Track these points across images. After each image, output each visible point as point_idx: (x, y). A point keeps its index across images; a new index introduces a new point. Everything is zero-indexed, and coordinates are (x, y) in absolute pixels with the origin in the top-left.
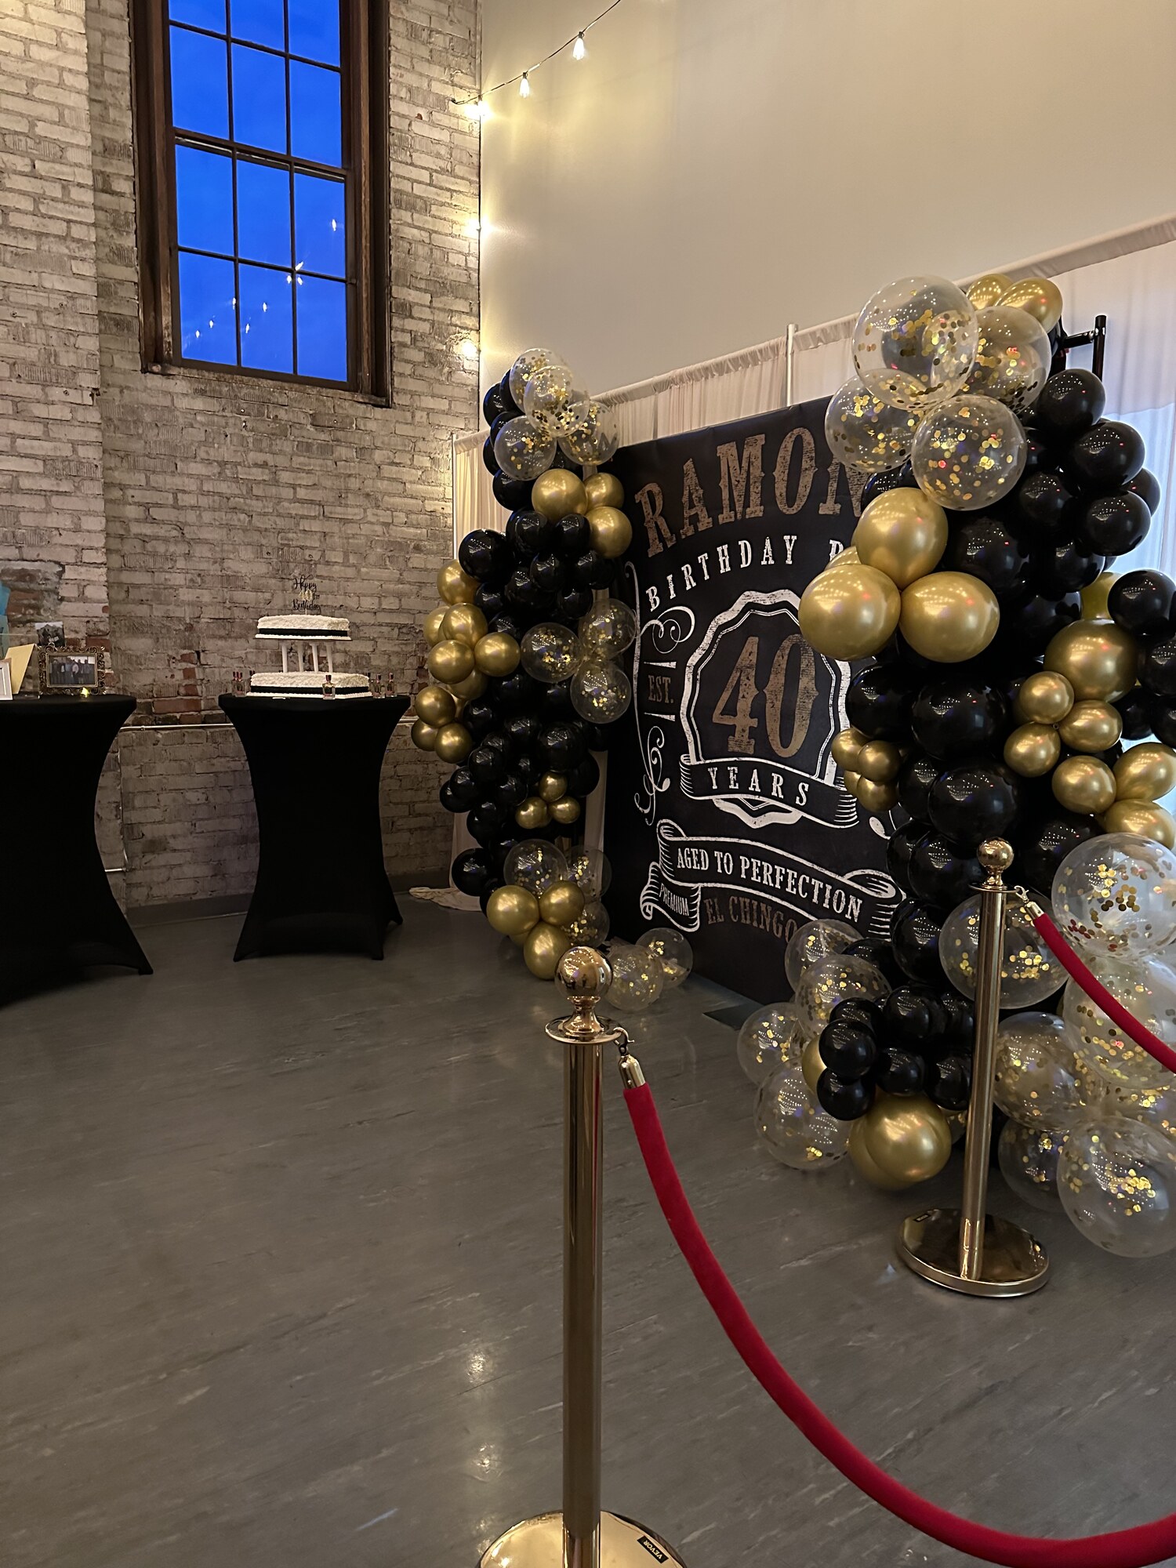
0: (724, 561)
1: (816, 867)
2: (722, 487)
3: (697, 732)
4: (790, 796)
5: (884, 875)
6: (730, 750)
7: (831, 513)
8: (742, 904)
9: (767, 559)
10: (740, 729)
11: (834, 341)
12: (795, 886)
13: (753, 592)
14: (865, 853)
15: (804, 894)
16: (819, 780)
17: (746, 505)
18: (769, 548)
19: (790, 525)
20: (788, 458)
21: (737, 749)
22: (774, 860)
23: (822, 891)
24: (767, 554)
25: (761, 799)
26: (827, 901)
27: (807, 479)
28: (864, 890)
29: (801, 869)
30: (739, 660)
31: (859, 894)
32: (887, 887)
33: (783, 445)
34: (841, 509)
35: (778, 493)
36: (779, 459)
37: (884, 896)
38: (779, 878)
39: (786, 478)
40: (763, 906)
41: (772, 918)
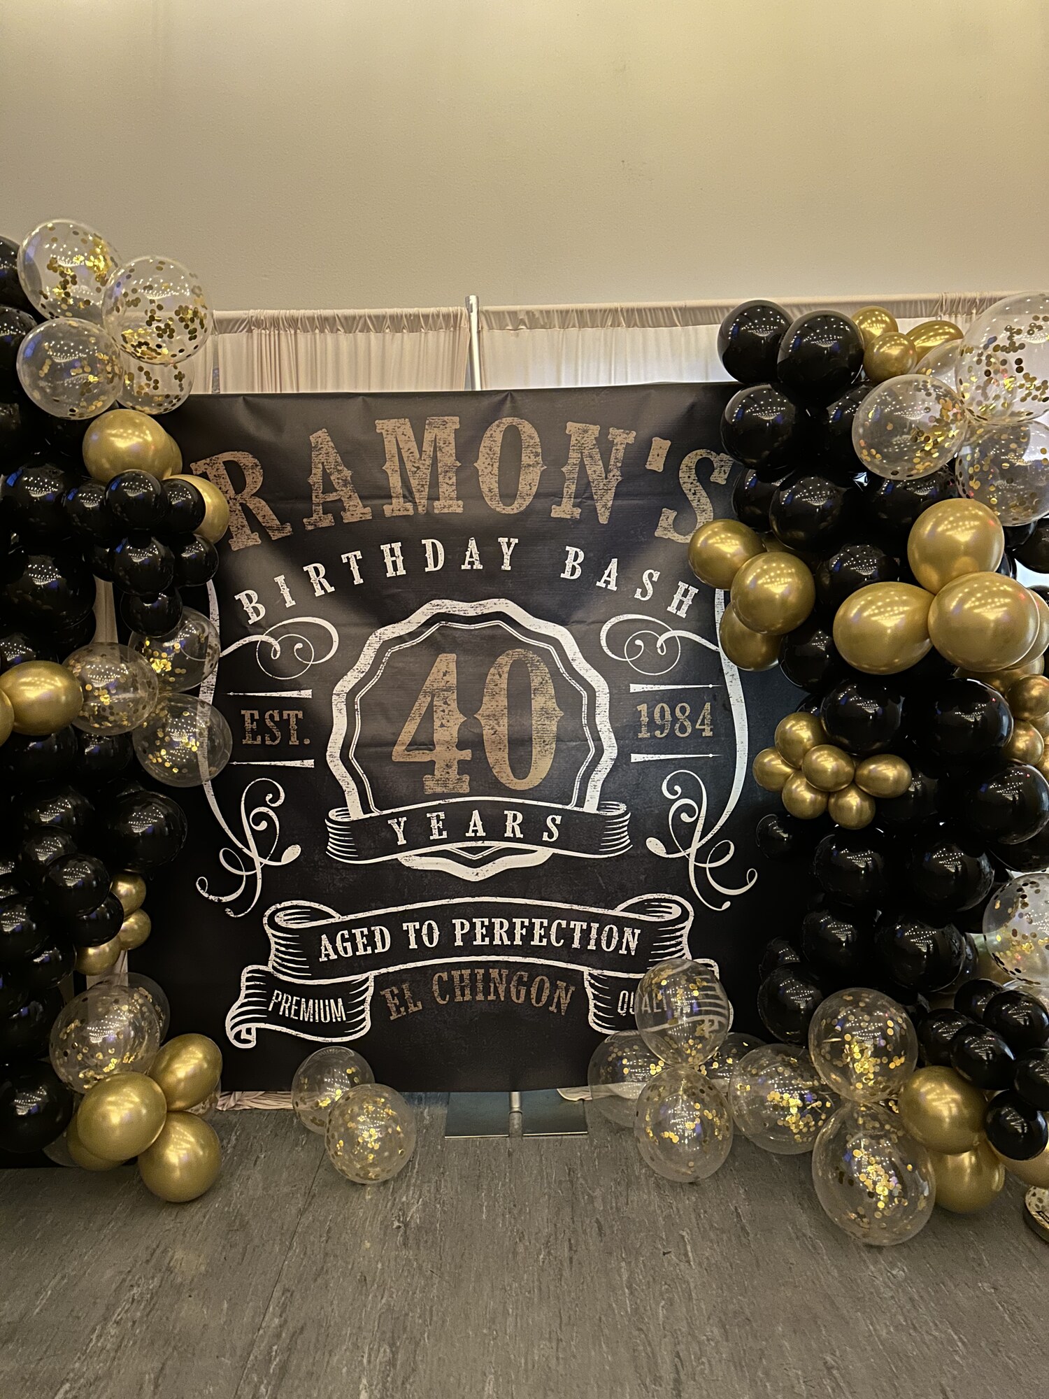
0: (394, 563)
1: (575, 907)
2: (389, 472)
3: (364, 778)
4: (533, 832)
5: (667, 896)
6: (429, 792)
7: (569, 517)
8: (457, 980)
9: (471, 563)
10: (443, 764)
11: (543, 327)
12: (547, 935)
13: (446, 601)
14: (642, 877)
15: (558, 942)
16: (576, 809)
17: (433, 497)
18: (475, 550)
19: (508, 526)
20: (498, 450)
21: (439, 790)
22: (509, 912)
23: (586, 934)
24: (471, 556)
25: (487, 843)
26: (593, 942)
27: (530, 477)
28: (643, 917)
29: (552, 914)
30: (428, 683)
31: (633, 924)
32: (671, 908)
33: (488, 433)
34: (581, 514)
35: (485, 488)
36: (482, 449)
37: (667, 917)
38: (518, 932)
39: (496, 471)
40: (494, 973)
41: (508, 982)
